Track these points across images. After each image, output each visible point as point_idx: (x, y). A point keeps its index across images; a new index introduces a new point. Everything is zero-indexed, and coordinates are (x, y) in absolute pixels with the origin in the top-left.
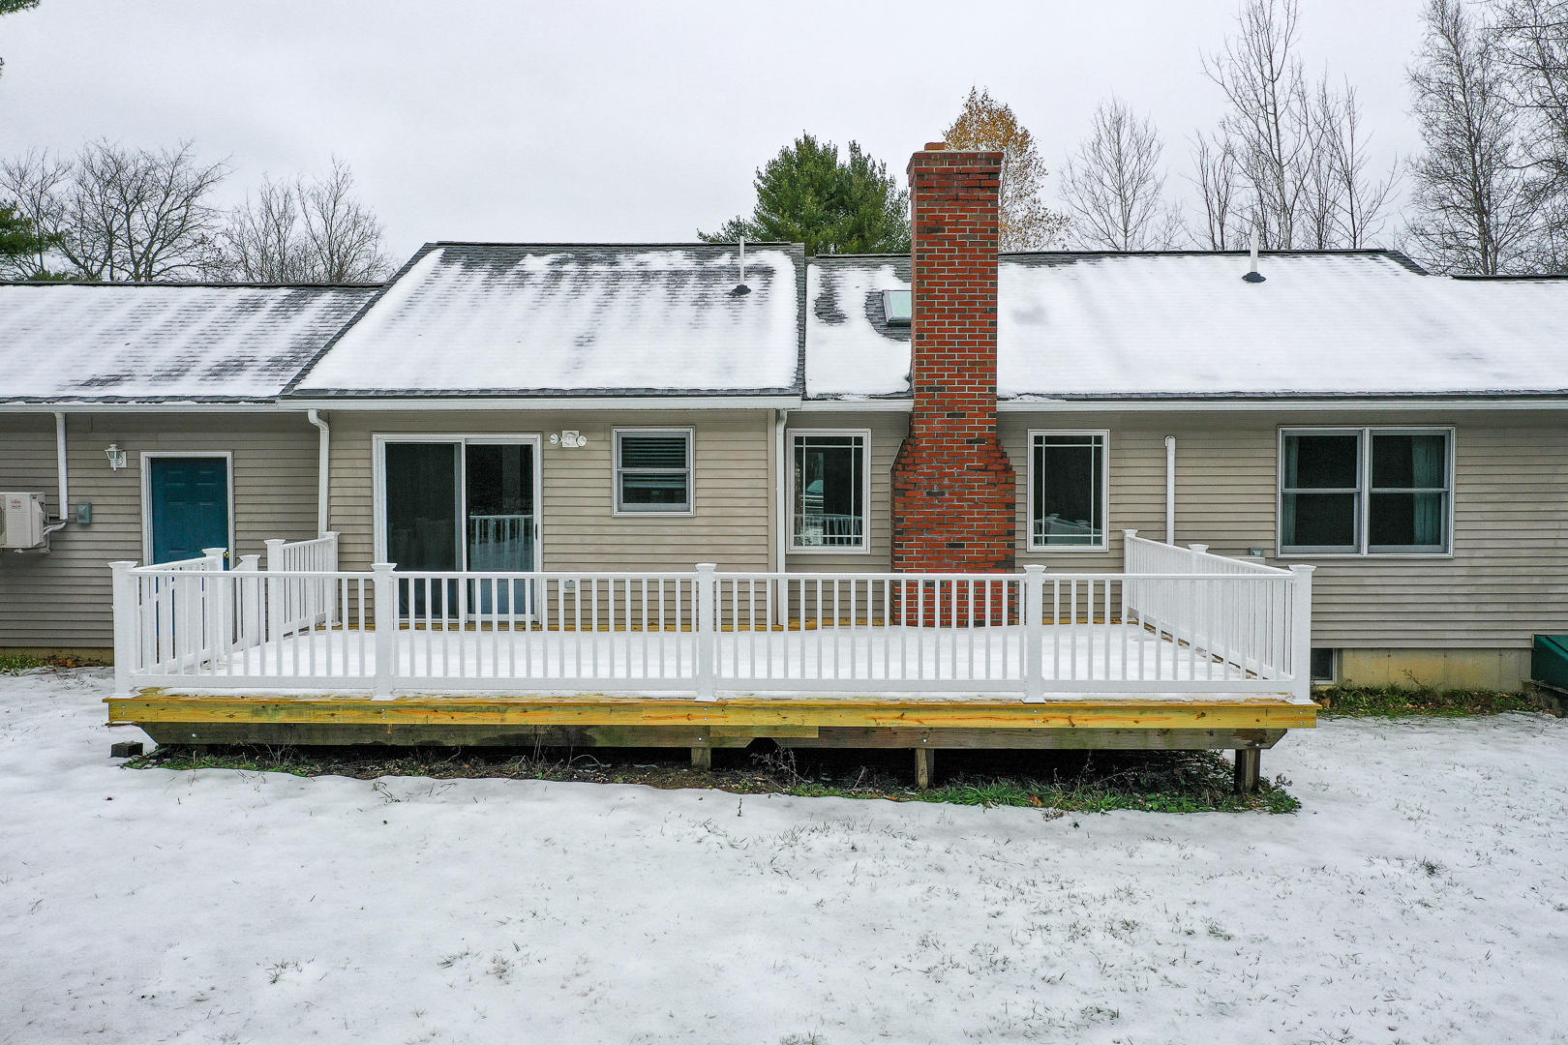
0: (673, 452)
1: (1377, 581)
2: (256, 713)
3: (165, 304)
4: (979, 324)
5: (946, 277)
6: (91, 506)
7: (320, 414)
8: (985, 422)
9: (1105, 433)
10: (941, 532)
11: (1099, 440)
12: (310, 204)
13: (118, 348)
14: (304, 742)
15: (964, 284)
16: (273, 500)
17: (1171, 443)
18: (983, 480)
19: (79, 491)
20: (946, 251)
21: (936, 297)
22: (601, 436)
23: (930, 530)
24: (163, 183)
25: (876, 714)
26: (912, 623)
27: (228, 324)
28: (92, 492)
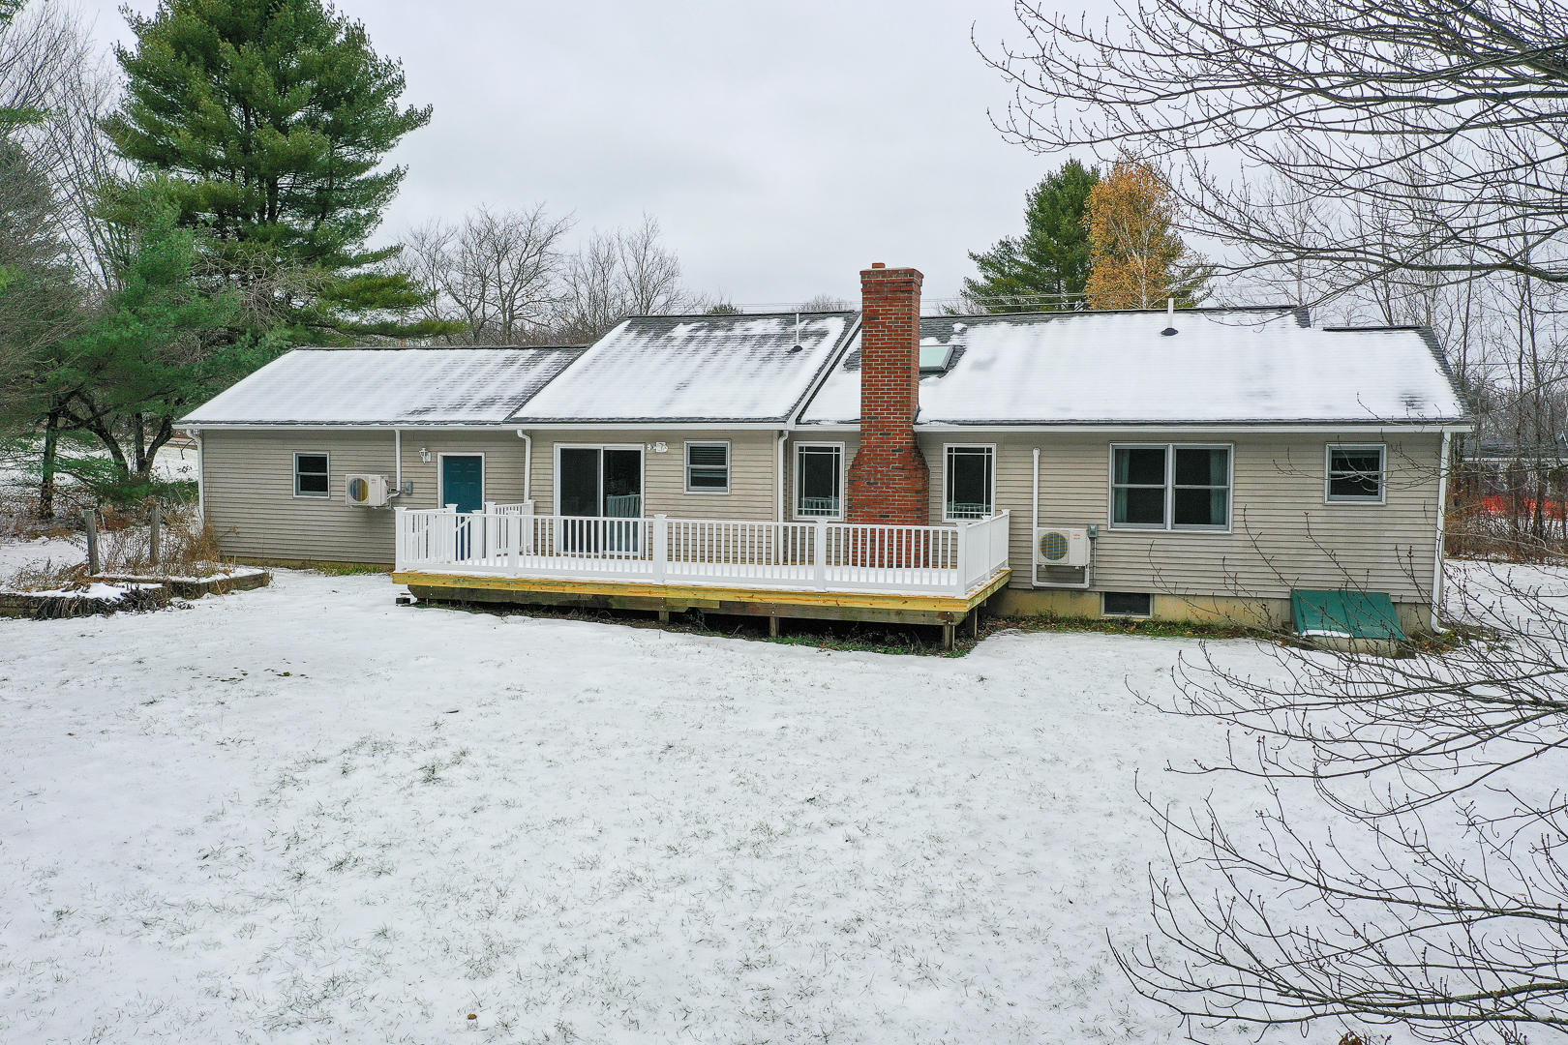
0: (718, 455)
1: (1178, 548)
2: (455, 582)
3: (463, 361)
4: (899, 377)
5: (880, 348)
6: (412, 483)
7: (524, 432)
8: (903, 439)
9: (993, 447)
10: (876, 508)
11: (989, 450)
12: (627, 249)
13: (433, 390)
14: (480, 600)
15: (890, 352)
16: (505, 481)
17: (1036, 453)
18: (901, 476)
19: (407, 475)
20: (880, 331)
21: (874, 360)
22: (678, 445)
23: (868, 506)
24: (523, 235)
25: (740, 595)
26: (855, 564)
27: (492, 375)
28: (414, 475)
